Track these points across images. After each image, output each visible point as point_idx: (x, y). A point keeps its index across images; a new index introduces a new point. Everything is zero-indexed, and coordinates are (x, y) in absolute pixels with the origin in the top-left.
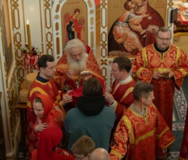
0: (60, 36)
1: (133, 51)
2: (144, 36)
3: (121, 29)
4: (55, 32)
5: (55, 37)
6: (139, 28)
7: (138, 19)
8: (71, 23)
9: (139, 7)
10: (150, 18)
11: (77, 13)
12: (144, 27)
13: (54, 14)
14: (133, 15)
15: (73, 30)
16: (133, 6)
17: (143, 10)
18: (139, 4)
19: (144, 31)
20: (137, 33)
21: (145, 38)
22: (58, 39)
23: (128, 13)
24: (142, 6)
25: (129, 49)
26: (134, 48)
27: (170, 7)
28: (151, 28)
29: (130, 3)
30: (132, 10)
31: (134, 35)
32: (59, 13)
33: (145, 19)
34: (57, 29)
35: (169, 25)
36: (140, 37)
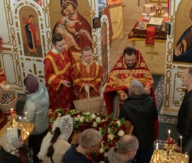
0: (20, 32)
2: (78, 37)
3: (60, 30)
4: (16, 28)
5: (16, 32)
6: (73, 30)
7: (72, 23)
8: (28, 25)
9: (72, 14)
10: (80, 23)
11: (32, 18)
12: (77, 30)
13: (14, 15)
14: (69, 20)
15: (30, 30)
16: (67, 13)
17: (75, 16)
18: (72, 12)
19: (77, 33)
20: (72, 34)
21: (79, 39)
22: (18, 34)
23: (64, 18)
24: (74, 14)
27: (94, 16)
28: (82, 31)
29: (65, 11)
30: (67, 16)
31: (70, 36)
32: (18, 15)
33: (77, 24)
34: (17, 26)
35: (94, 30)
36: (75, 37)
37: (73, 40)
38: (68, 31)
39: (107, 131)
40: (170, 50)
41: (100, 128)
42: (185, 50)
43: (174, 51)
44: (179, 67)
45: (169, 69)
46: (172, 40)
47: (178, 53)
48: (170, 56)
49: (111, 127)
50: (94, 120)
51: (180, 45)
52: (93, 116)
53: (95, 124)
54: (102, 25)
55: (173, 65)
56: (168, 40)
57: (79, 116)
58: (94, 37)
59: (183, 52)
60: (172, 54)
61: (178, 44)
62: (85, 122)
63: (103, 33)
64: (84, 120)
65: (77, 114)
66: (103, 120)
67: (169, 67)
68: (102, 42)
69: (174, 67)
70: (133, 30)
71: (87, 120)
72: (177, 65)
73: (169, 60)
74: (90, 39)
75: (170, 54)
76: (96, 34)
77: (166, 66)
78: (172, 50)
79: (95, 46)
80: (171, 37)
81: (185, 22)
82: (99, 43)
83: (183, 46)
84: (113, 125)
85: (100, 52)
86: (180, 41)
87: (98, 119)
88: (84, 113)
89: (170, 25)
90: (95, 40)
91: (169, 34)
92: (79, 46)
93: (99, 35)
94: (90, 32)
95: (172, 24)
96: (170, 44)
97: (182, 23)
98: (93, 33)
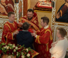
1: (3, 13)
2: (7, 8)
6: (5, 4)
19: (7, 6)
20: (4, 6)
21: (7, 9)
25: (2, 12)
26: (3, 12)
28: (9, 5)
35: (15, 4)
36: (5, 8)
37: (4, 9)
38: (2, 4)
39: (21, 54)
40: (54, 15)
41: (17, 52)
42: (61, 16)
43: (56, 16)
44: (58, 24)
45: (53, 25)
46: (55, 10)
47: (58, 17)
48: (54, 19)
49: (23, 52)
50: (14, 48)
51: (59, 13)
52: (14, 46)
53: (15, 51)
54: (19, 2)
55: (55, 23)
56: (53, 10)
57: (6, 46)
58: (15, 8)
59: (60, 17)
60: (55, 18)
61: (58, 13)
62: (9, 49)
63: (20, 6)
64: (9, 48)
65: (5, 45)
66: (19, 48)
67: (53, 24)
68: (19, 11)
69: (56, 24)
70: (35, 6)
71: (11, 48)
72: (57, 23)
73: (54, 21)
74: (13, 9)
75: (54, 17)
76: (16, 6)
77: (52, 24)
78: (55, 16)
79: (16, 13)
80: (54, 8)
81: (61, 1)
82: (18, 11)
83: (60, 14)
84: (24, 51)
85: (18, 16)
86: (59, 11)
87: (17, 48)
88: (9, 45)
89: (54, 2)
90: (15, 10)
91: (54, 7)
92: (7, 12)
93: (18, 7)
94: (13, 5)
95: (55, 2)
96: (54, 12)
97: (60, 1)
98: (15, 6)
